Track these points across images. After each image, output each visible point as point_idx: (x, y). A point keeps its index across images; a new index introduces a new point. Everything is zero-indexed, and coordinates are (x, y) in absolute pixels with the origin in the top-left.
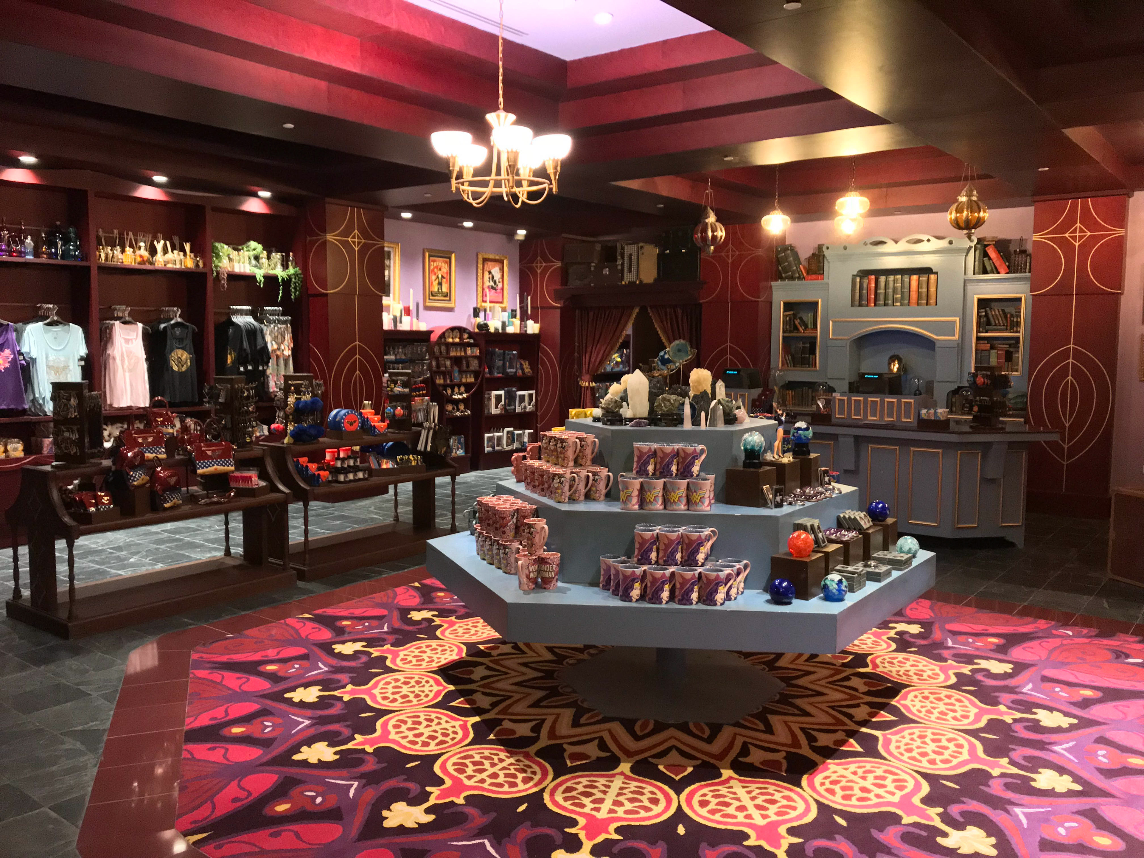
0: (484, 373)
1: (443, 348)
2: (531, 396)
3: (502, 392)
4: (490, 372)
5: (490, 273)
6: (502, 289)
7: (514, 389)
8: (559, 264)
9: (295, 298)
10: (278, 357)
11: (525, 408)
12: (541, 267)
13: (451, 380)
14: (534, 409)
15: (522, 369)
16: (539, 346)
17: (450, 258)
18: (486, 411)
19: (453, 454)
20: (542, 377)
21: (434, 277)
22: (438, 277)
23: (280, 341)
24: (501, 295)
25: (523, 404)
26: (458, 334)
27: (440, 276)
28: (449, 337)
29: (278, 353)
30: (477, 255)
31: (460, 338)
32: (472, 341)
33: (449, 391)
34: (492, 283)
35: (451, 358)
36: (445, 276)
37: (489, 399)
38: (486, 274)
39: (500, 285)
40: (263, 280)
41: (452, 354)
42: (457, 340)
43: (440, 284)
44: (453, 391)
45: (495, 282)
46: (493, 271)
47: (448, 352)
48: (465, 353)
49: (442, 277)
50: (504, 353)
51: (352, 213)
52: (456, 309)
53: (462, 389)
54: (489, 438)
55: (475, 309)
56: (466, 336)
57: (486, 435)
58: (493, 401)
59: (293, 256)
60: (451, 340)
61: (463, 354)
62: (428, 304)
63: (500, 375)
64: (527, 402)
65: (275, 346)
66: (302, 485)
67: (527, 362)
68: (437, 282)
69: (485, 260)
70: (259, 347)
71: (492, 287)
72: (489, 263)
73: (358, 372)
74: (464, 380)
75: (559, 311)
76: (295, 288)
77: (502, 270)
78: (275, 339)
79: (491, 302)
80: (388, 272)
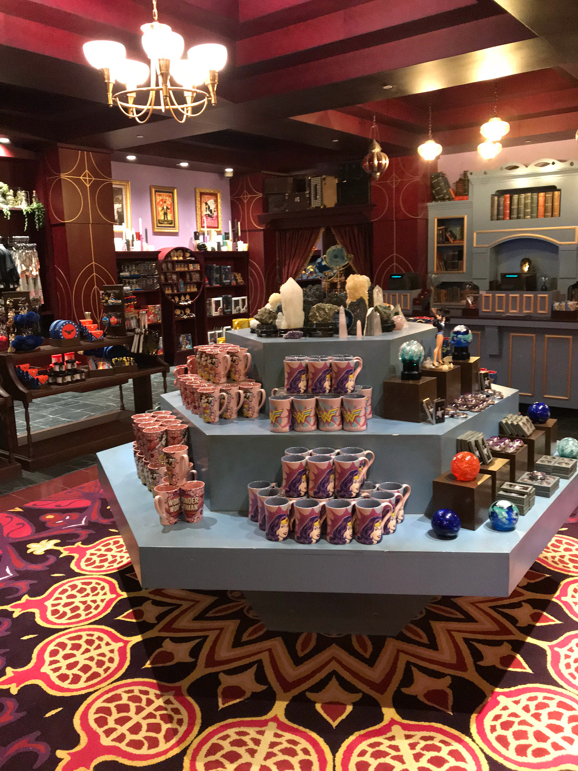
0: (205, 284)
1: (170, 265)
2: (243, 300)
3: (220, 299)
4: (210, 283)
5: (206, 204)
6: (217, 217)
7: (230, 296)
8: (261, 195)
9: (39, 228)
10: (27, 277)
11: (240, 310)
12: (247, 198)
13: (178, 291)
14: (246, 311)
15: (236, 280)
16: (248, 261)
17: (173, 193)
18: (208, 314)
19: (183, 349)
20: (251, 286)
21: (160, 209)
22: (163, 209)
23: (28, 264)
24: (216, 221)
25: (238, 307)
26: (182, 254)
27: (165, 207)
28: (174, 256)
29: (27, 273)
30: (195, 189)
31: (183, 257)
32: (193, 259)
33: (177, 299)
34: (208, 212)
35: (176, 273)
36: (169, 207)
37: (210, 304)
38: (204, 206)
39: (215, 214)
40: (9, 214)
41: (178, 269)
42: (181, 258)
43: (165, 214)
44: (180, 299)
45: (211, 211)
46: (209, 203)
47: (174, 268)
48: (189, 268)
49: (167, 208)
50: (220, 267)
51: (82, 156)
52: (180, 234)
53: (188, 297)
54: (211, 334)
55: (195, 233)
56: (188, 255)
57: (209, 333)
58: (213, 306)
59: (36, 193)
60: (176, 258)
61: (186, 269)
62: (156, 230)
63: (218, 285)
64: (240, 306)
65: (24, 268)
66: (21, 388)
67: (240, 274)
68: (163, 212)
69: (202, 194)
70: (8, 270)
71: (209, 216)
72: (206, 196)
73: (96, 287)
74: (188, 290)
75: (262, 233)
76: (38, 219)
77: (216, 201)
78: (23, 262)
79: (208, 227)
80: (121, 205)
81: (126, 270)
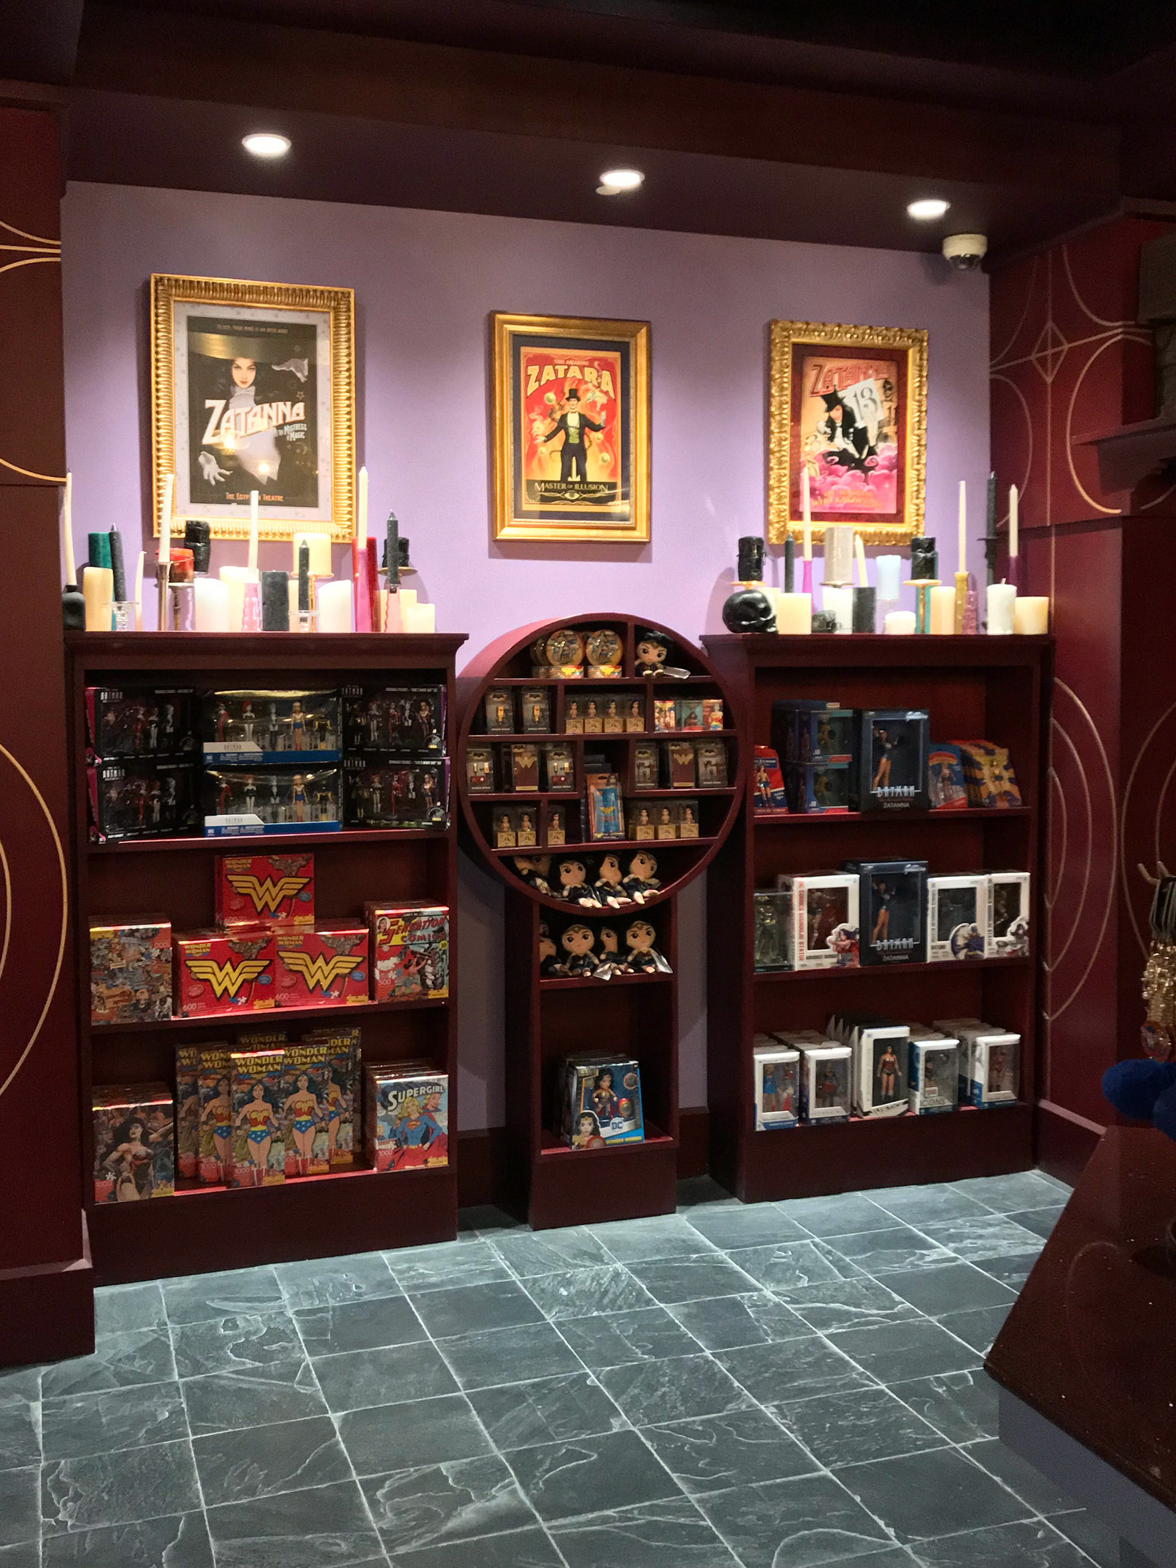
0: (748, 801)
1: (534, 708)
2: (1006, 896)
3: (848, 881)
4: (793, 800)
5: (832, 400)
6: (899, 465)
7: (910, 867)
8: (1115, 332)
11: (975, 942)
12: (1056, 357)
13: (572, 836)
14: (1024, 947)
15: (972, 784)
16: (1048, 691)
17: (624, 350)
18: (762, 959)
19: (581, 1139)
20: (1058, 820)
21: (541, 427)
22: (562, 424)
24: (890, 488)
25: (963, 931)
26: (616, 650)
27: (573, 421)
28: (566, 660)
30: (770, 332)
31: (622, 663)
32: (681, 674)
33: (572, 877)
34: (842, 443)
35: (572, 745)
36: (600, 419)
37: (784, 909)
38: (815, 412)
39: (886, 451)
42: (605, 671)
43: (574, 453)
44: (592, 875)
45: (860, 438)
46: (847, 396)
47: (554, 720)
48: (649, 724)
49: (586, 424)
50: (858, 719)
52: (656, 548)
53: (641, 869)
55: (746, 545)
56: (652, 654)
57: (764, 1057)
58: (800, 915)
60: (570, 672)
61: (636, 726)
62: (507, 533)
63: (840, 810)
64: (983, 923)
67: (1002, 755)
68: (558, 442)
69: (802, 354)
71: (844, 457)
72: (831, 364)
74: (644, 834)
75: (1118, 531)
77: (896, 389)
79: (816, 516)
80: (300, 407)
81: (249, 727)
